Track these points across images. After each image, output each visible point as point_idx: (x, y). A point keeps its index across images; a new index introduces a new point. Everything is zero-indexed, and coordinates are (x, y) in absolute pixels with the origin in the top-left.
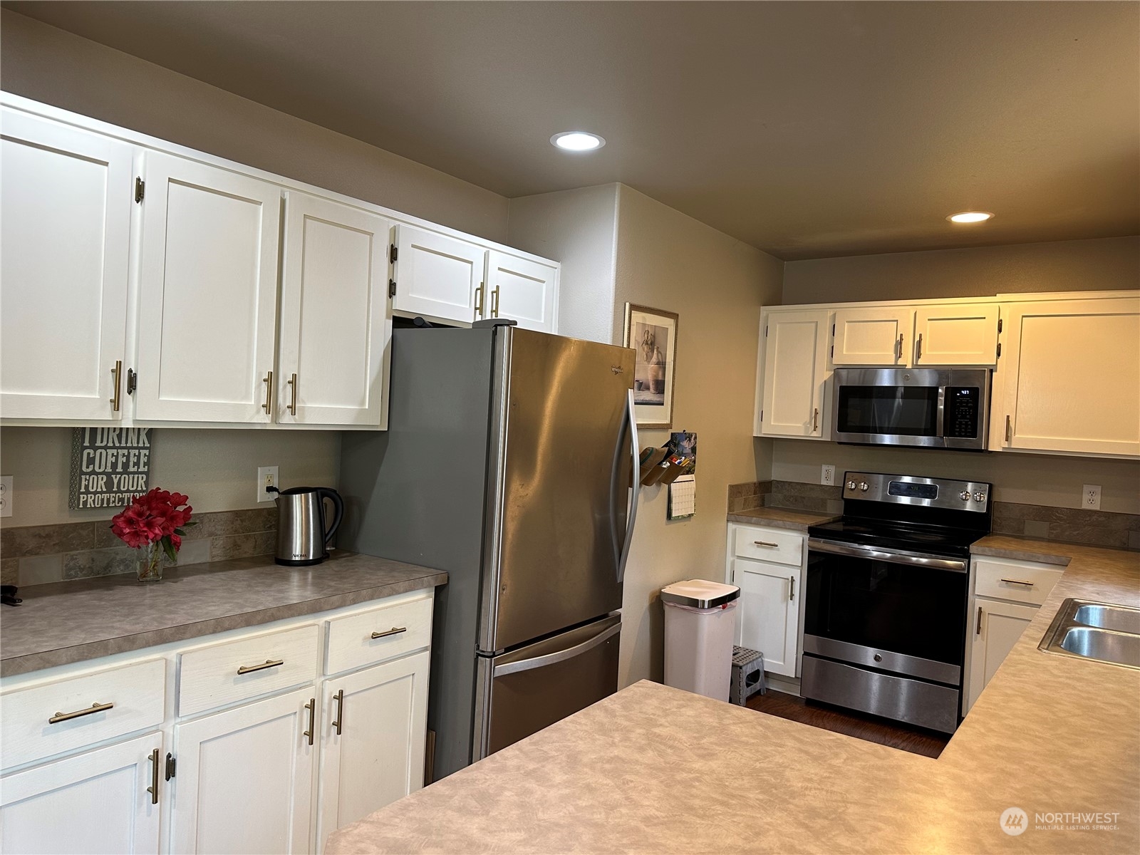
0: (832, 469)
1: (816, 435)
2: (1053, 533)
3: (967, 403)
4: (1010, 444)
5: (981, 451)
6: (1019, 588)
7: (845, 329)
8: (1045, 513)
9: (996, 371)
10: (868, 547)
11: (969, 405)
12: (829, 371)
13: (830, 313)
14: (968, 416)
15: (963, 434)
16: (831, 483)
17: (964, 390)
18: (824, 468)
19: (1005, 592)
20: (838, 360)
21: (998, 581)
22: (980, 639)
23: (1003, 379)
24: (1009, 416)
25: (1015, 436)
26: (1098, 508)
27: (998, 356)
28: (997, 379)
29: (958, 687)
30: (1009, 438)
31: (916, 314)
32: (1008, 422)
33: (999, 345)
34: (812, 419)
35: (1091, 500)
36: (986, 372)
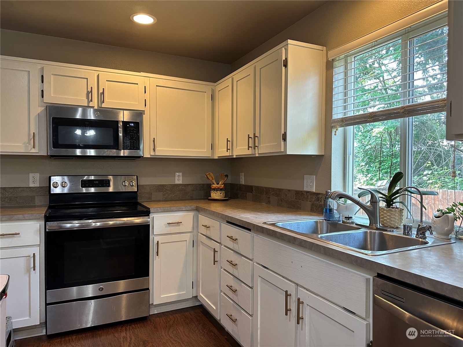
0: (37, 176)
1: (34, 151)
2: (164, 197)
3: (133, 130)
4: (155, 153)
5: (139, 157)
6: (175, 226)
7: (50, 81)
8: (161, 188)
9: (144, 114)
10: (90, 221)
11: (134, 132)
12: (40, 107)
13: (39, 67)
14: (134, 138)
15: (132, 148)
16: (37, 185)
17: (131, 123)
18: (31, 175)
19: (169, 230)
20: (46, 99)
21: (165, 225)
22: (159, 258)
23: (149, 118)
24: (154, 138)
25: (157, 149)
26: (181, 183)
27: (145, 106)
28: (146, 118)
29: (148, 289)
30: (154, 150)
31: (98, 76)
32: (154, 141)
33: (145, 100)
34: (31, 140)
35: (179, 179)
36: (140, 114)
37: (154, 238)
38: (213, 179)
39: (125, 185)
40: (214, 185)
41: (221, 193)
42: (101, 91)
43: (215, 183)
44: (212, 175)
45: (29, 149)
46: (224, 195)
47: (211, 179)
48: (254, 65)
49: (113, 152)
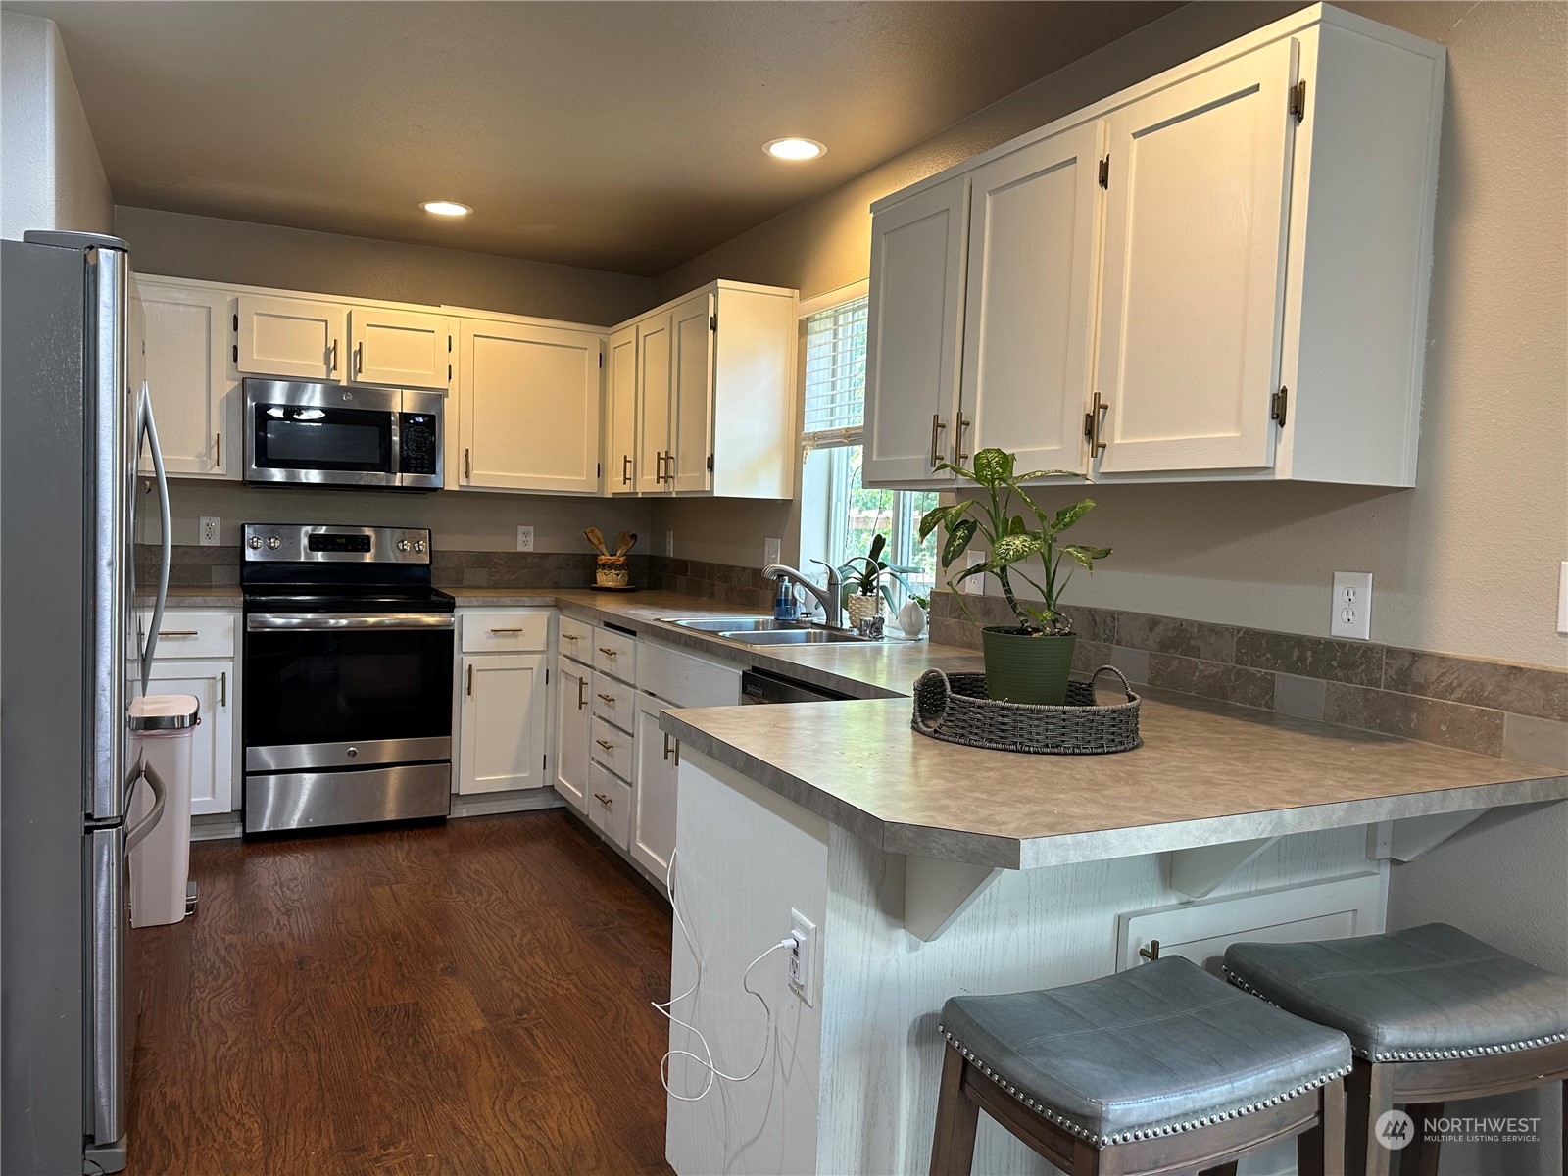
0: (216, 523)
1: (218, 472)
2: (491, 579)
3: (423, 432)
4: (469, 482)
5: (435, 490)
6: (506, 636)
7: (252, 326)
8: (484, 559)
9: (447, 397)
11: (425, 435)
12: (230, 380)
14: (425, 449)
15: (420, 470)
16: (215, 542)
17: (418, 417)
18: (204, 521)
19: (495, 644)
20: (246, 365)
21: (486, 633)
22: (472, 700)
23: (457, 406)
24: (467, 450)
25: (474, 473)
26: (532, 550)
27: (450, 378)
28: (449, 405)
29: (449, 761)
30: (467, 474)
31: (350, 315)
32: (467, 455)
33: (450, 366)
34: (211, 448)
35: (526, 541)
36: (437, 397)
37: (463, 659)
38: (600, 543)
39: (404, 550)
40: (603, 557)
41: (618, 575)
42: (355, 347)
43: (604, 551)
44: (599, 534)
45: (209, 468)
46: (627, 579)
47: (596, 543)
48: (669, 312)
49: (379, 478)
